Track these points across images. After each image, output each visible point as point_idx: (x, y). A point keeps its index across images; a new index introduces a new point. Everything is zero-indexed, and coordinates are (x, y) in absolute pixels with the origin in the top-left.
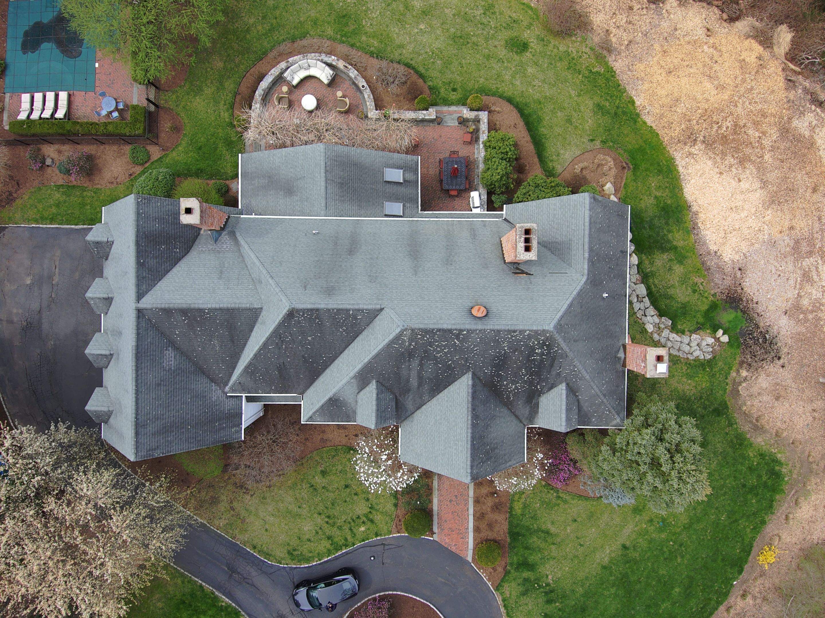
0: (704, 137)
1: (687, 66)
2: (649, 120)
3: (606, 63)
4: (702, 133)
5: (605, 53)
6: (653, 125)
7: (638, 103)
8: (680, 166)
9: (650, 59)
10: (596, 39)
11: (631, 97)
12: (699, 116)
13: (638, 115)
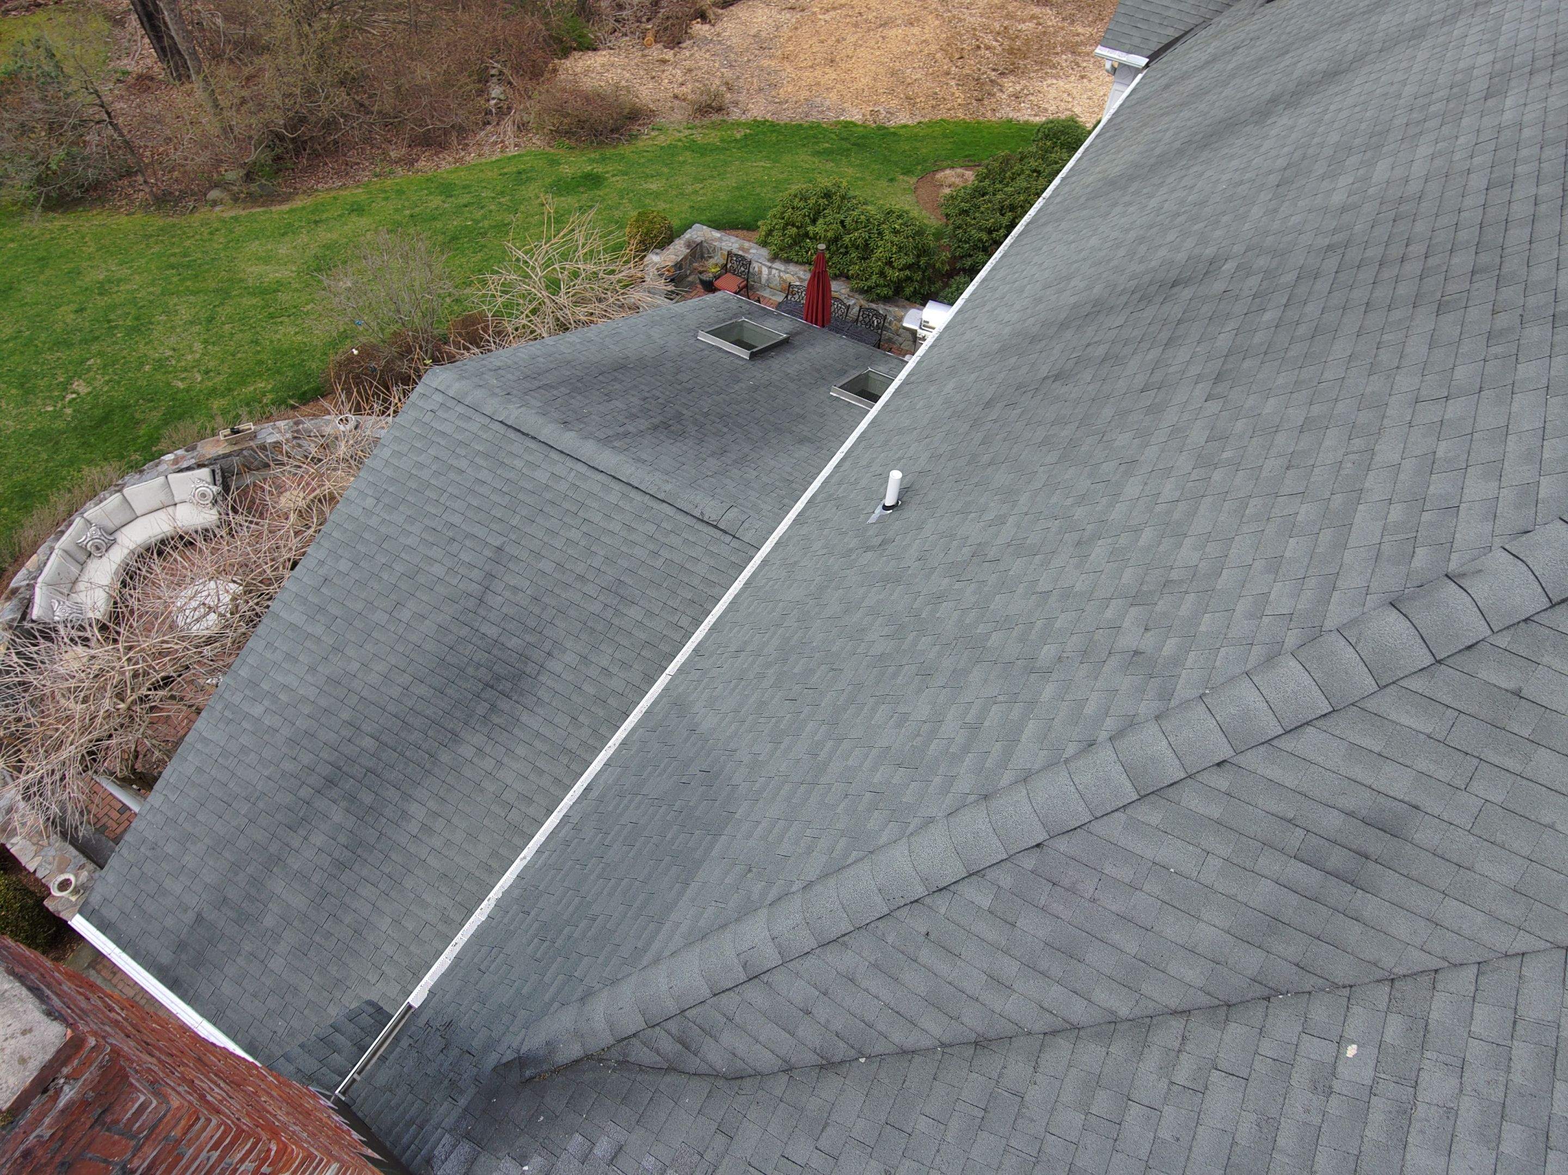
0: (994, 70)
1: (838, 41)
2: (903, 118)
3: (738, 124)
4: (983, 69)
5: (716, 117)
6: (918, 119)
7: (857, 117)
8: (1031, 119)
9: (784, 74)
10: (677, 116)
11: (839, 122)
12: (947, 60)
13: (880, 128)
